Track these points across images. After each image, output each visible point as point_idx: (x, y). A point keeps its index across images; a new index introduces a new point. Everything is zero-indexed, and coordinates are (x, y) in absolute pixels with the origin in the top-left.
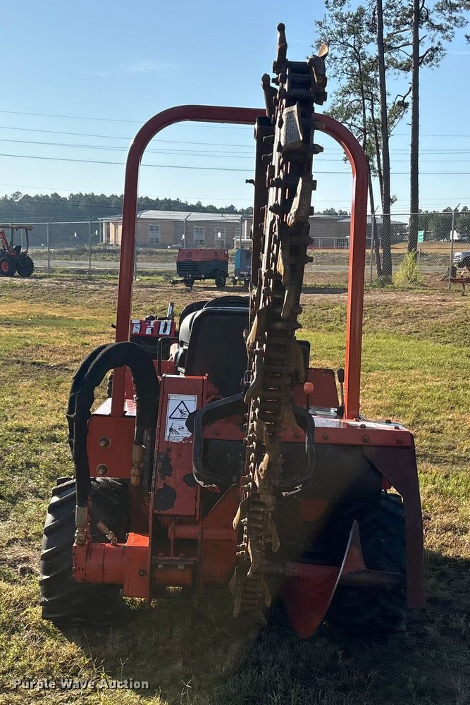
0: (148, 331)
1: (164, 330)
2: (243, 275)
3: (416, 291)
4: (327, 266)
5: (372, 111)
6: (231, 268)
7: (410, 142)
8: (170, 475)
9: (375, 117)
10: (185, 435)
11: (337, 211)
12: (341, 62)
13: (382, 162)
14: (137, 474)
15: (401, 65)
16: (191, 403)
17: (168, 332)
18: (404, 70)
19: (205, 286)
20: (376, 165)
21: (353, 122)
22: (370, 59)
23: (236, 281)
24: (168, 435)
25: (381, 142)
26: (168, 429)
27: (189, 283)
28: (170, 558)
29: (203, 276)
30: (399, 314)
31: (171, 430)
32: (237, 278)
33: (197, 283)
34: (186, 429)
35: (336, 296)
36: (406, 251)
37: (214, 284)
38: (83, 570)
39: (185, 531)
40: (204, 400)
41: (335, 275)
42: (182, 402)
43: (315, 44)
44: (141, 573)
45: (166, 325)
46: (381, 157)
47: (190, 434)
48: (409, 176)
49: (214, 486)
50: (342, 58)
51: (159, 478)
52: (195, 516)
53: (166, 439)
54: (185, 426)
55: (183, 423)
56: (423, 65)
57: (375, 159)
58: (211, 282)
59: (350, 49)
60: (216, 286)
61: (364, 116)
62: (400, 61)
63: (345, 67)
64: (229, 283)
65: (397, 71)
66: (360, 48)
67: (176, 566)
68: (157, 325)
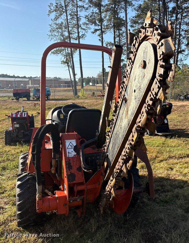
0: (19, 116)
1: (24, 115)
2: (36, 96)
3: (88, 99)
4: (57, 93)
5: (68, 50)
6: (32, 94)
7: (79, 59)
8: (72, 169)
9: (69, 52)
10: (74, 154)
11: (58, 77)
12: (58, 36)
13: (72, 64)
14: (55, 169)
15: (74, 38)
16: (74, 142)
17: (26, 116)
18: (75, 40)
19: (23, 100)
20: (70, 65)
21: (63, 53)
22: (66, 36)
23: (34, 98)
24: (68, 155)
25: (71, 59)
26: (68, 153)
27: (17, 99)
28: (75, 198)
29: (22, 97)
30: (86, 106)
31: (69, 153)
32: (34, 97)
33: (20, 99)
34: (74, 152)
35: (66, 101)
36: (81, 88)
37: (26, 99)
38: (41, 208)
39: (80, 188)
40: (78, 141)
41: (61, 95)
42: (71, 142)
43: (49, 31)
44: (65, 205)
45: (25, 114)
46: (72, 63)
47: (76, 153)
48: (80, 68)
49: (90, 171)
50: (58, 35)
51: (68, 171)
52: (83, 182)
53: (68, 156)
54: (73, 151)
55: (73, 150)
56: (80, 39)
57: (70, 63)
58: (25, 99)
59: (60, 33)
60: (27, 100)
61: (66, 52)
62: (74, 37)
63: (59, 38)
64: (31, 99)
65: (73, 40)
66: (63, 33)
67: (77, 200)
68: (22, 114)
